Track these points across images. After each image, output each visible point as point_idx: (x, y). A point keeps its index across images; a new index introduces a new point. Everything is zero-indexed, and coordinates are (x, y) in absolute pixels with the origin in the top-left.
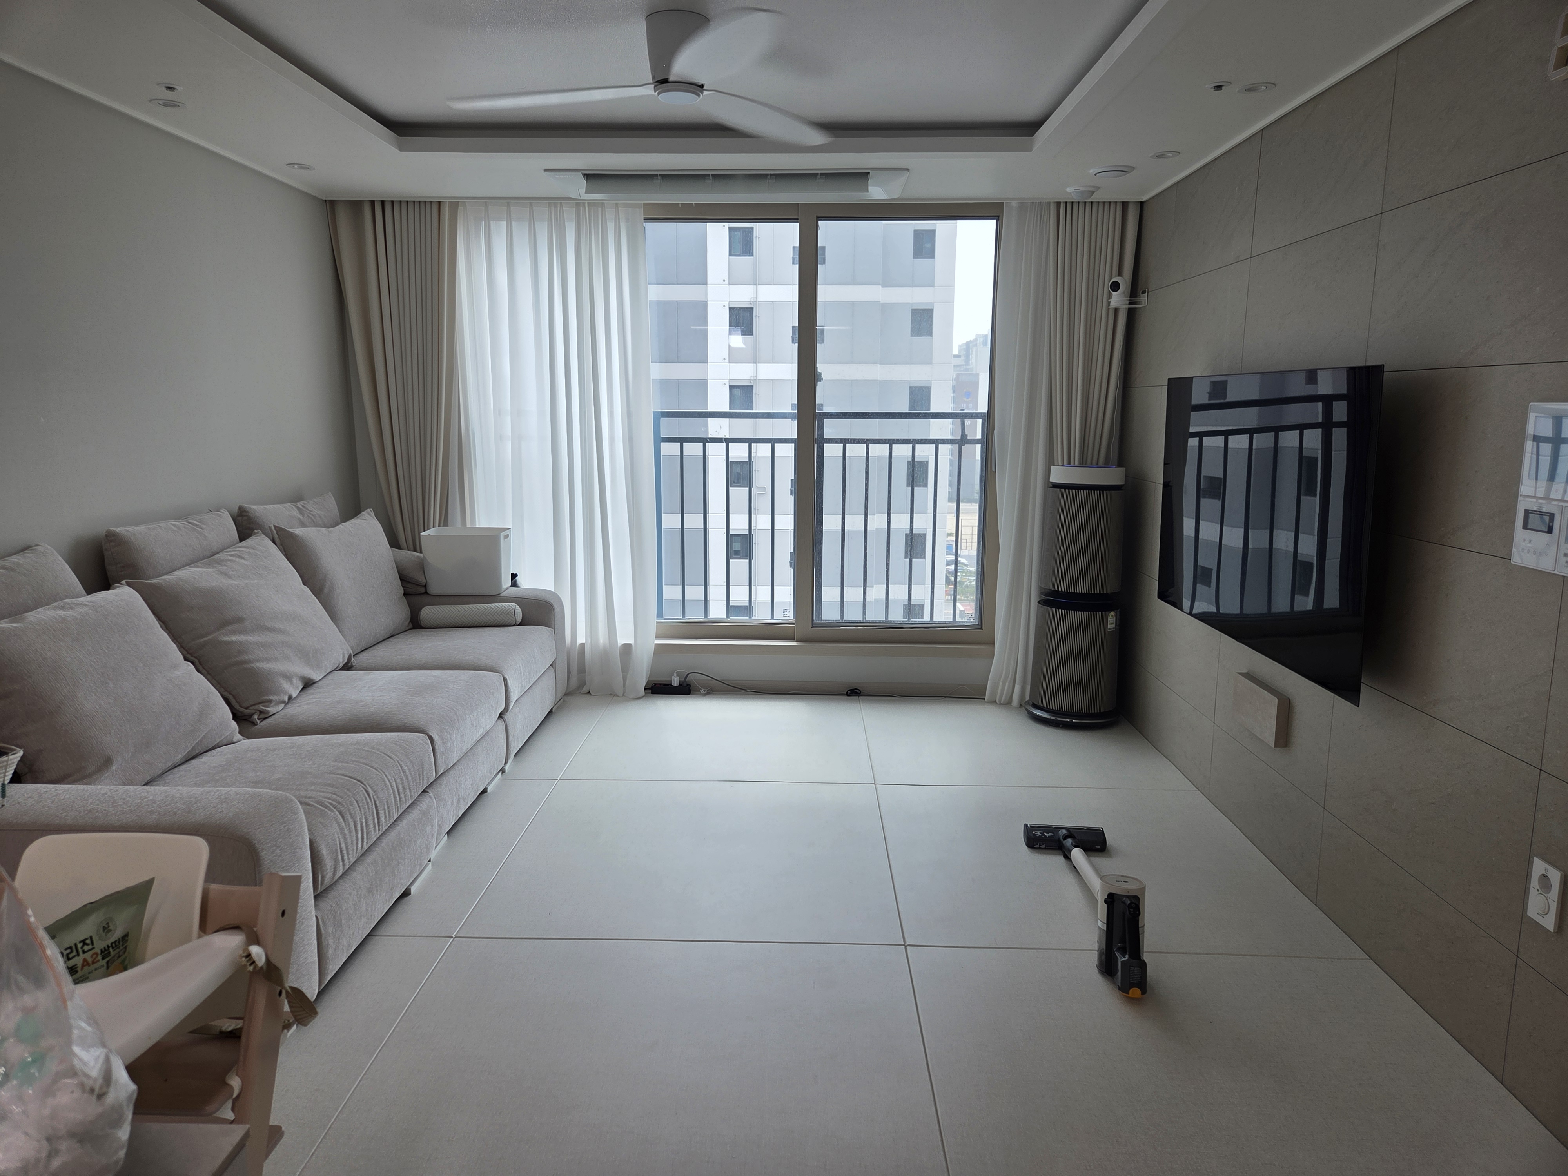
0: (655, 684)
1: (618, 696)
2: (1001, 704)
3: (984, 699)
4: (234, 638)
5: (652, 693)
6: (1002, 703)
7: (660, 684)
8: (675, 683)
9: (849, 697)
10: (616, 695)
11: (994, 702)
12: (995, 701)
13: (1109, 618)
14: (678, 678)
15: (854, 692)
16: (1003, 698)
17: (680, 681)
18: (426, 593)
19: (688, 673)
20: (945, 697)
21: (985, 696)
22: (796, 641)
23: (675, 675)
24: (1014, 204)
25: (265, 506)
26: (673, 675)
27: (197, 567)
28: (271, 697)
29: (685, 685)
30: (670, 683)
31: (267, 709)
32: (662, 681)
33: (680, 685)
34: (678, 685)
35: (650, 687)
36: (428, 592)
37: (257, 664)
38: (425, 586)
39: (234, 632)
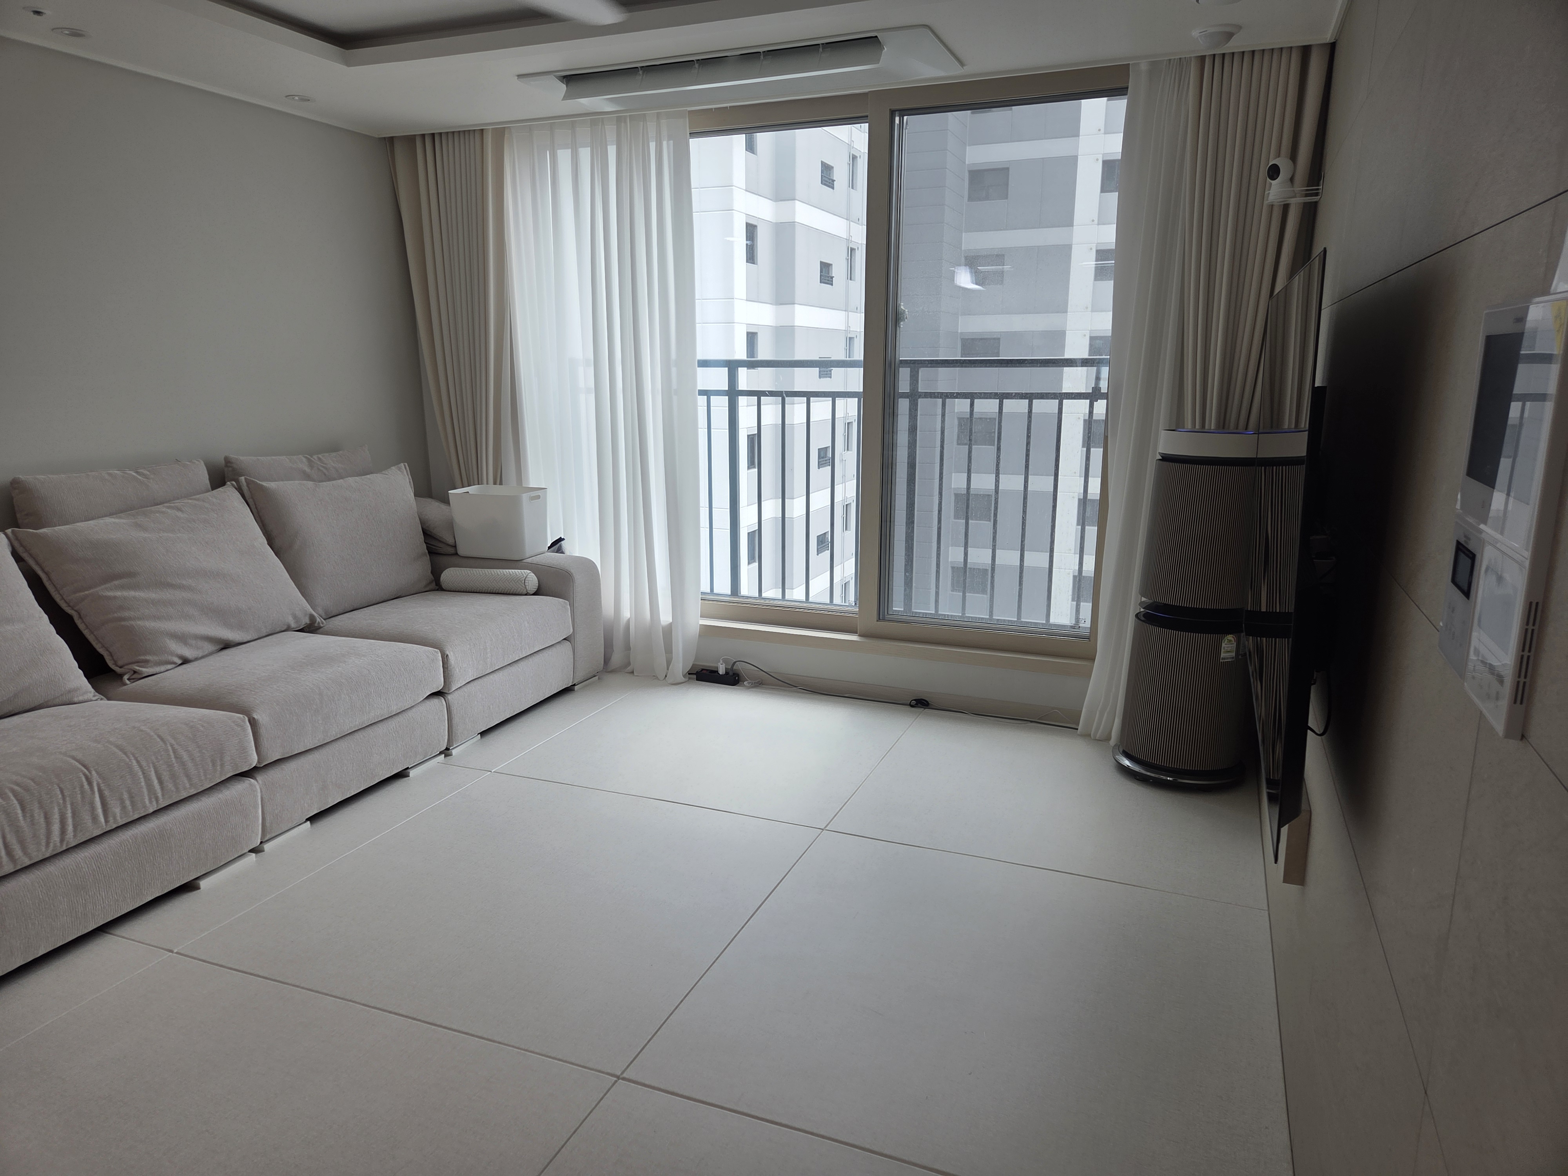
0: (703, 670)
1: (659, 680)
2: (1096, 740)
3: (1077, 729)
4: (118, 594)
5: (698, 679)
6: (1097, 738)
7: (707, 670)
8: (722, 671)
9: (913, 709)
10: (656, 677)
11: (1086, 736)
12: (1089, 735)
13: (1223, 645)
14: (724, 665)
15: (921, 703)
16: (1100, 731)
17: (726, 668)
18: (456, 554)
19: (735, 661)
20: (1031, 722)
21: (1078, 726)
22: (859, 636)
23: (721, 661)
24: (1144, 66)
25: (259, 458)
26: (720, 662)
27: (120, 518)
28: (148, 657)
29: (731, 673)
30: (716, 670)
31: (141, 669)
32: (710, 667)
33: (727, 673)
34: (725, 673)
35: (695, 672)
36: (458, 553)
37: (139, 623)
38: (455, 547)
39: (122, 587)
